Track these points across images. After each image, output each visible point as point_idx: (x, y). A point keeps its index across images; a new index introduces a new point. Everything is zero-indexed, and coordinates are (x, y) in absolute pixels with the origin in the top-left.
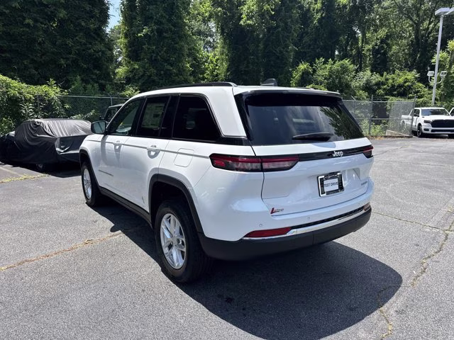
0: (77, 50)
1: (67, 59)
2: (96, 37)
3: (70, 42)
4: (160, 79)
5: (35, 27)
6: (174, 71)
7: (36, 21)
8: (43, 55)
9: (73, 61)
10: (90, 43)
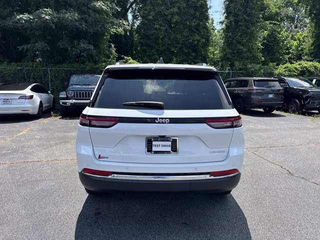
0: (183, 41)
1: (176, 47)
2: (195, 31)
3: (179, 37)
4: (233, 56)
5: (160, 29)
6: (245, 49)
7: (161, 25)
8: (163, 46)
9: (180, 49)
10: (192, 36)
